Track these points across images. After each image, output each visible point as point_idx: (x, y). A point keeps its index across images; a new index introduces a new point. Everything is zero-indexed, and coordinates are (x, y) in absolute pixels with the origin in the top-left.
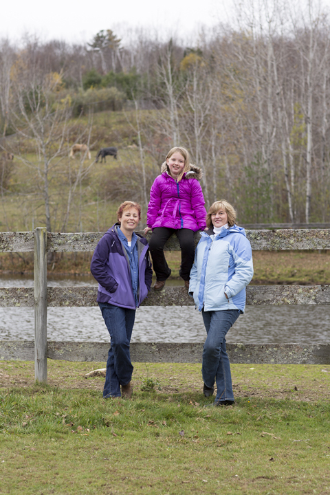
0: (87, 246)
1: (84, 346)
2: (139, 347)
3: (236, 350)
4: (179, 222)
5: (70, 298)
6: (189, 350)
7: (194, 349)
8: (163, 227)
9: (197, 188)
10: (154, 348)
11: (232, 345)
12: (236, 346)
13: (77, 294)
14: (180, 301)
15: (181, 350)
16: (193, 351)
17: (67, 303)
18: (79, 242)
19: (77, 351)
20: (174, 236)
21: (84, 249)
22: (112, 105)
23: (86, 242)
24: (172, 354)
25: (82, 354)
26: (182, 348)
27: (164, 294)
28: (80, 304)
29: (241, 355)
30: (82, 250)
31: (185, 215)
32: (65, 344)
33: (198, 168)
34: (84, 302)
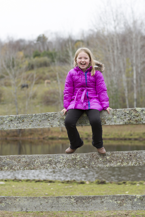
0: (19, 125)
1: (20, 200)
2: (61, 199)
3: (135, 200)
4: (87, 105)
5: (8, 164)
6: (99, 201)
7: (103, 200)
8: (76, 109)
9: (101, 78)
10: (73, 200)
11: (132, 196)
12: (135, 197)
13: (13, 161)
14: (91, 164)
15: (94, 201)
16: (103, 202)
17: (6, 168)
18: (13, 122)
19: (14, 204)
20: (85, 115)
21: (17, 127)
22: (45, 64)
23: (18, 122)
24: (86, 204)
25: (19, 206)
26: (94, 200)
27: (79, 159)
28: (16, 169)
29: (139, 204)
30: (15, 128)
31: (91, 98)
32: (6, 198)
33: (101, 64)
34: (18, 167)
